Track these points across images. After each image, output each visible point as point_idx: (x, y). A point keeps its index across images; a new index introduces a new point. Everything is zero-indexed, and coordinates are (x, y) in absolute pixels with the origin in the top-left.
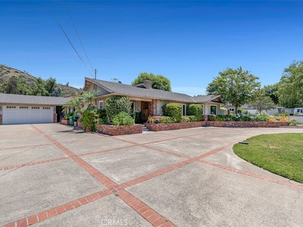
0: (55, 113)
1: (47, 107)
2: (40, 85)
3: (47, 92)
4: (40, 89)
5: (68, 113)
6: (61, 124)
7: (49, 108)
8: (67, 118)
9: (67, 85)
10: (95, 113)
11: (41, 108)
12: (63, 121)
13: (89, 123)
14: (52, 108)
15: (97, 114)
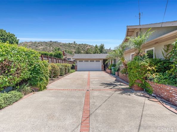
0: (103, 64)
1: (98, 60)
2: (97, 49)
3: (100, 52)
4: (97, 51)
5: (110, 64)
6: (106, 72)
7: (99, 61)
8: (110, 68)
9: (110, 49)
10: (147, 65)
11: (95, 61)
12: (107, 70)
13: (138, 79)
14: (101, 61)
15: (150, 66)
